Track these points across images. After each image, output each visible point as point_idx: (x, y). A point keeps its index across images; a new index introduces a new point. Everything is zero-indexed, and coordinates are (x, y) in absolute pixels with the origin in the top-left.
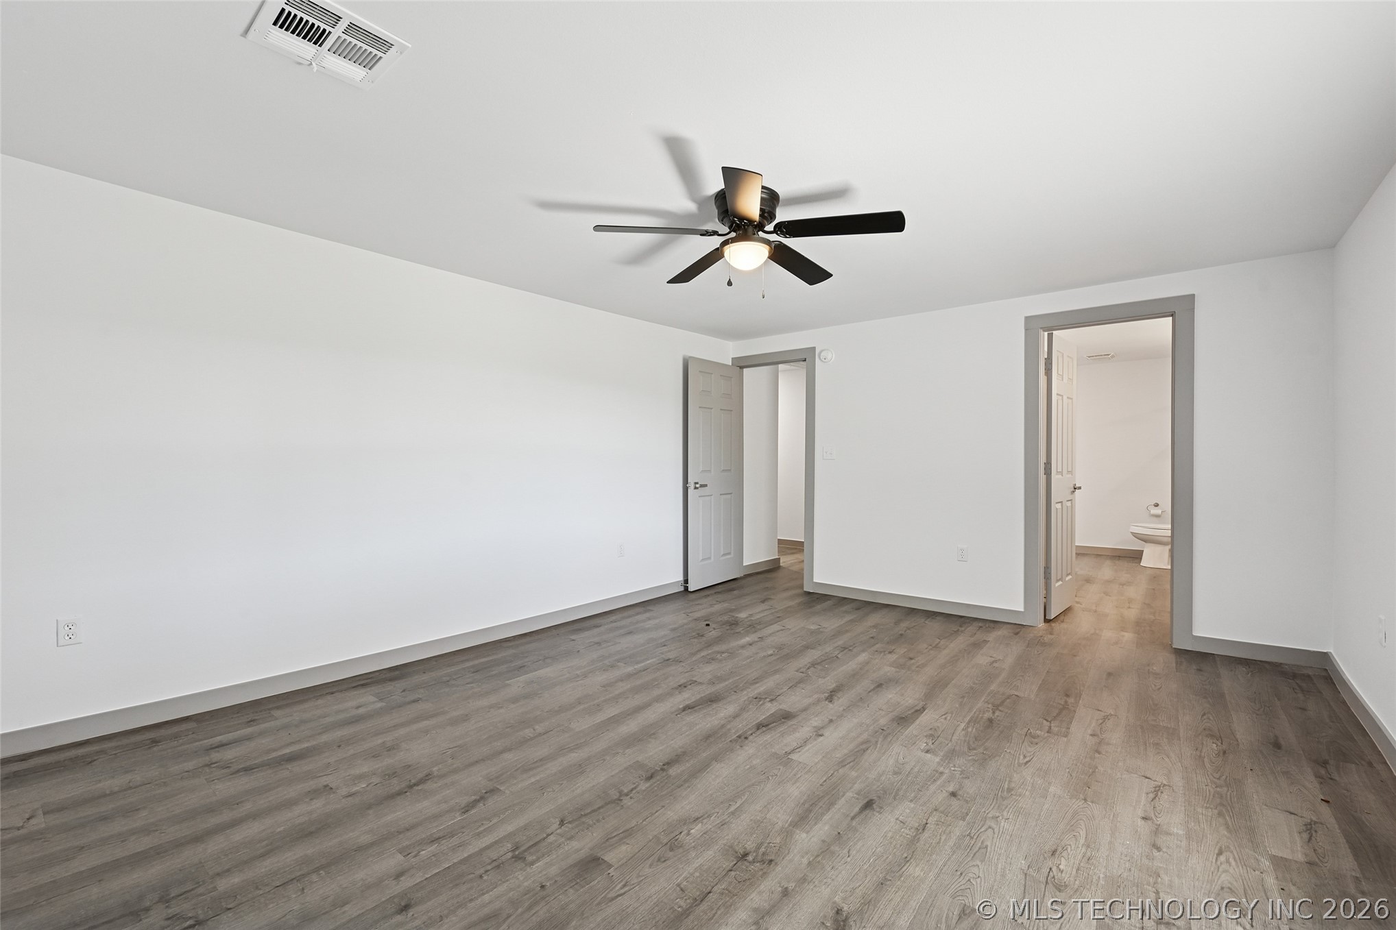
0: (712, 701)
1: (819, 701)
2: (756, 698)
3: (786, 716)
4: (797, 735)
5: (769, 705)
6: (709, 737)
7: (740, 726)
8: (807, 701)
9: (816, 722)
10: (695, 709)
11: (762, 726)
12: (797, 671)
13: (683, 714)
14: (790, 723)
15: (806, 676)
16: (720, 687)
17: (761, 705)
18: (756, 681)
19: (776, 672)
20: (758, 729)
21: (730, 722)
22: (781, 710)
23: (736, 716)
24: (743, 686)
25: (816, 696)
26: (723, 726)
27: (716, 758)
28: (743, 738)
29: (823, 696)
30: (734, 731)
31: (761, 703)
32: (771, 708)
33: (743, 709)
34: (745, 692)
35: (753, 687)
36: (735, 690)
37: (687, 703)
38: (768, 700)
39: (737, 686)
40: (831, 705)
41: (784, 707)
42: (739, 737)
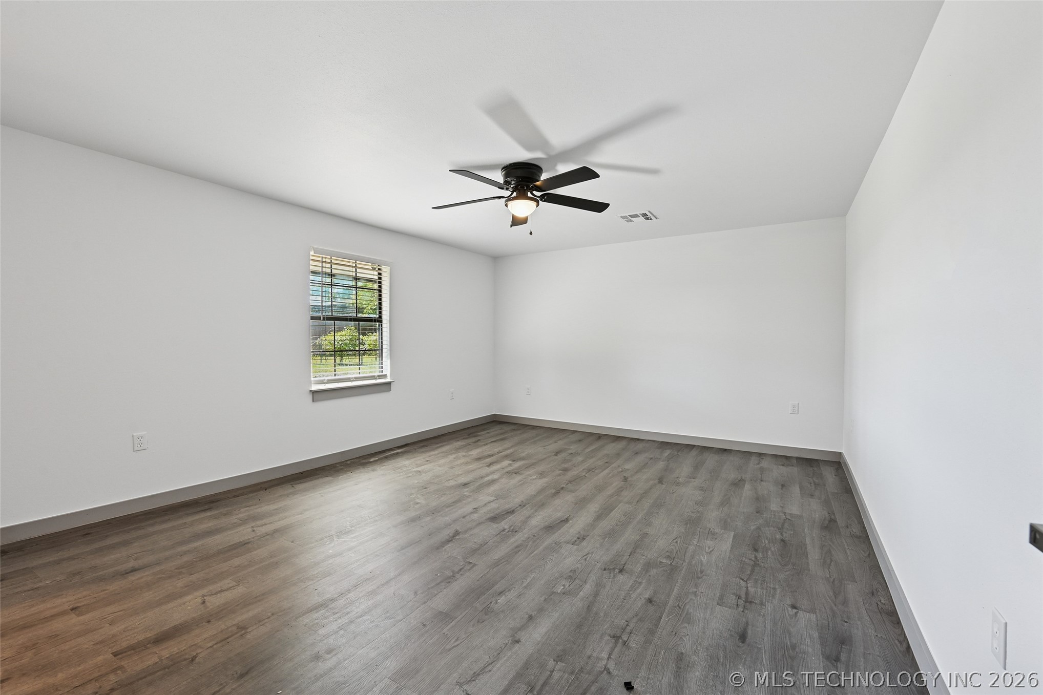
0: (550, 527)
1: (466, 532)
2: (516, 531)
3: (494, 519)
4: (489, 508)
5: (506, 527)
6: (542, 505)
7: (526, 512)
8: (476, 531)
9: (475, 516)
10: (559, 521)
11: (511, 512)
12: (475, 565)
13: (566, 517)
14: (492, 515)
15: (467, 558)
16: (549, 540)
17: (512, 526)
18: (518, 549)
19: (497, 564)
20: (513, 510)
21: (532, 514)
22: (497, 523)
23: (529, 517)
24: (528, 542)
25: (467, 535)
26: (536, 511)
27: (535, 496)
28: (522, 505)
29: (461, 536)
30: (529, 508)
31: (512, 528)
32: (505, 524)
33: (525, 522)
34: (526, 536)
35: (519, 542)
36: (535, 538)
37: (568, 525)
38: (507, 531)
39: (534, 542)
40: (458, 528)
41: (495, 526)
42: (524, 506)
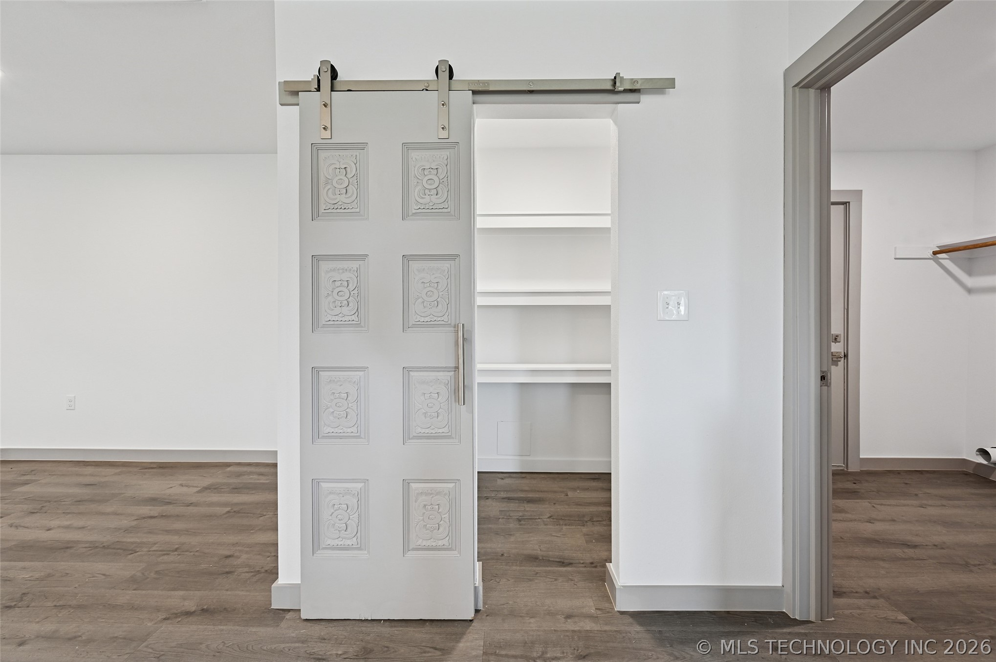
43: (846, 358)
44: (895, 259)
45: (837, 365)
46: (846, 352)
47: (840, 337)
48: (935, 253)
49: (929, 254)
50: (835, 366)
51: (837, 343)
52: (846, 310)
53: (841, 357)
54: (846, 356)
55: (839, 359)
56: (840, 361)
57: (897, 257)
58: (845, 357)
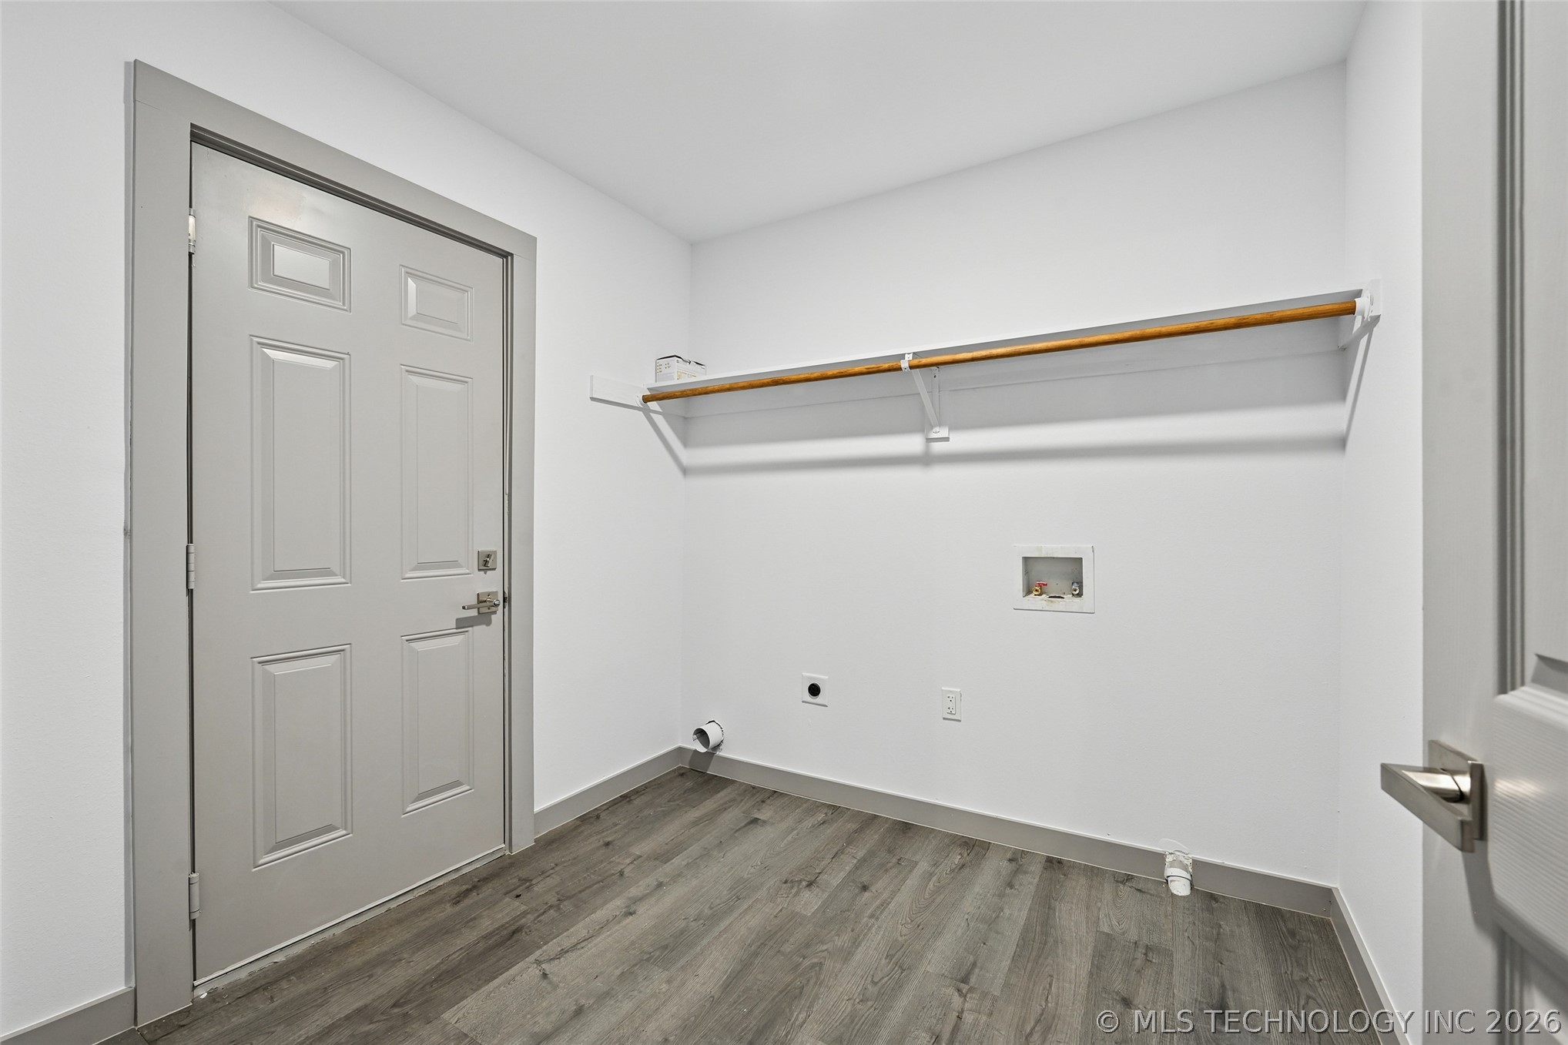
43: (507, 605)
44: (593, 399)
45: (489, 623)
46: (506, 591)
47: (496, 556)
48: (646, 399)
49: (637, 401)
50: (484, 626)
51: (488, 572)
52: (506, 497)
53: (496, 605)
54: (507, 600)
55: (493, 609)
56: (495, 613)
57: (594, 396)
58: (504, 601)
